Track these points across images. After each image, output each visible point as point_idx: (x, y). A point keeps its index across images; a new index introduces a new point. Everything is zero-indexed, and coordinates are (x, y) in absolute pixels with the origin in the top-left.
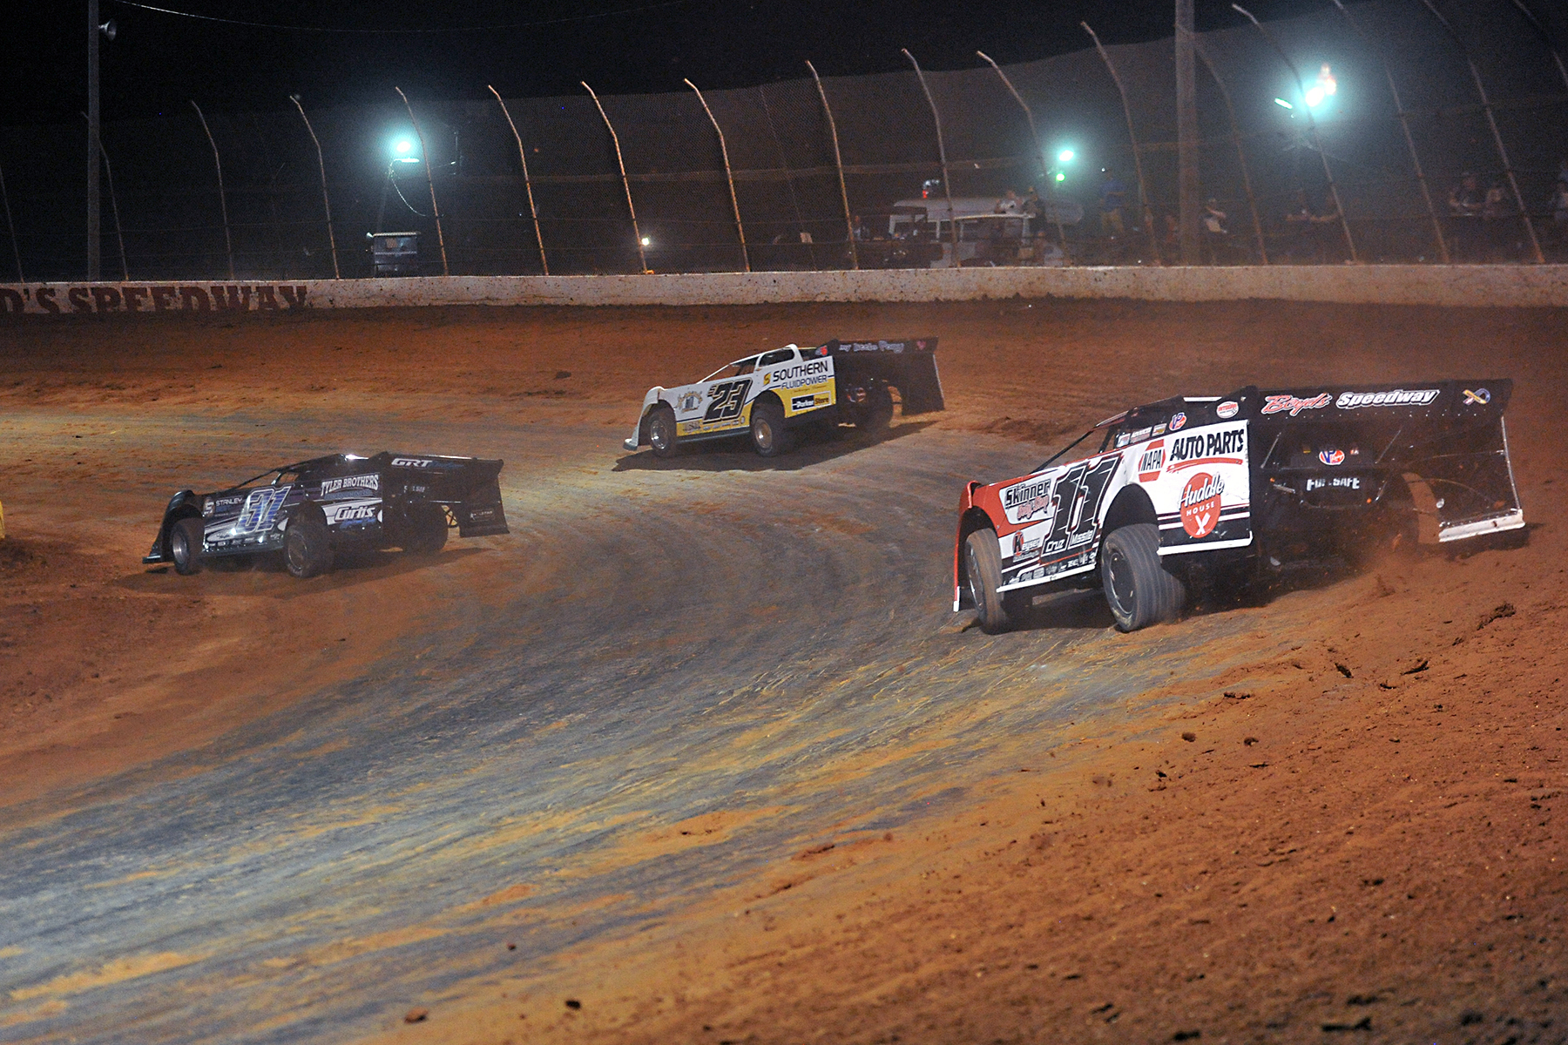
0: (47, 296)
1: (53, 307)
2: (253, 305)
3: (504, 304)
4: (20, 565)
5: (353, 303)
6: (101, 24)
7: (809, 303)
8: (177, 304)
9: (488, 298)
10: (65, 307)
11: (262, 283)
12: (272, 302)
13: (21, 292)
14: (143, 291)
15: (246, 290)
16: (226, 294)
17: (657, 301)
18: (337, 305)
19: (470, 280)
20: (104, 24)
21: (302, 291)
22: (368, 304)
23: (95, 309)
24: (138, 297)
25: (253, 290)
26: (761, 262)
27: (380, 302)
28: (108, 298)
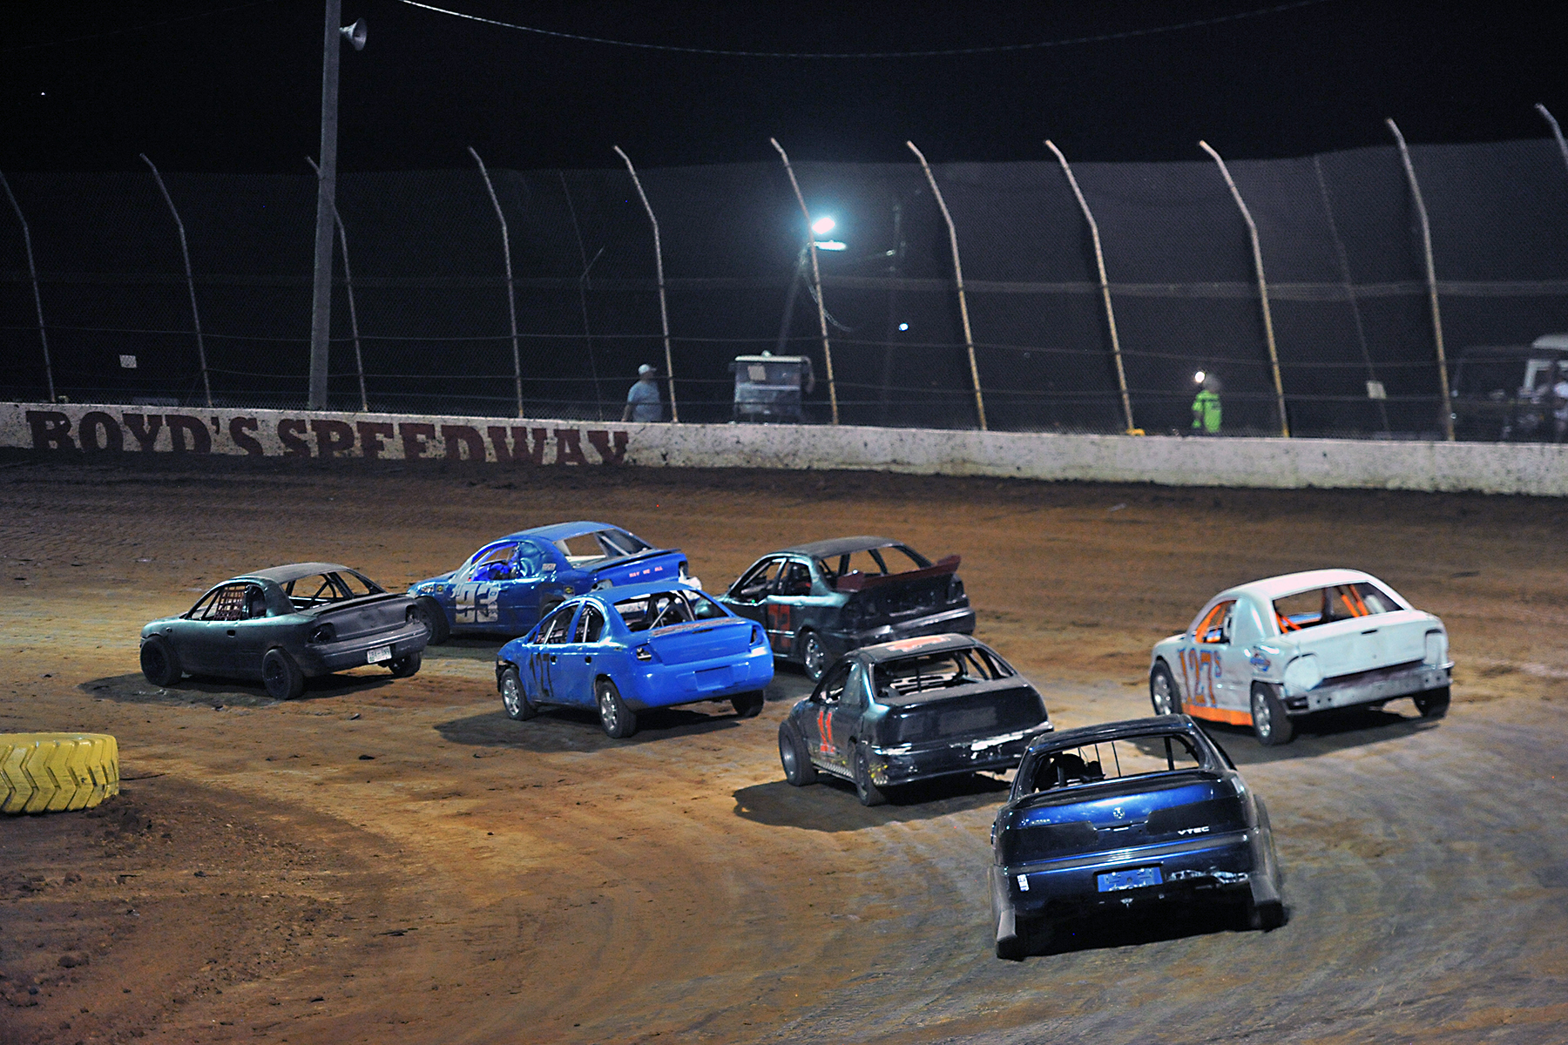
0: (245, 430)
1: (253, 445)
2: (550, 455)
3: (920, 471)
4: (130, 838)
5: (696, 460)
6: (343, 26)
7: (1376, 490)
8: (436, 449)
9: (894, 461)
10: (272, 446)
11: (562, 424)
12: (577, 453)
13: (207, 422)
14: (387, 429)
15: (540, 434)
16: (510, 440)
17: (1146, 478)
18: (673, 463)
19: (869, 433)
20: (349, 25)
21: (622, 438)
22: (719, 462)
23: (315, 452)
24: (380, 437)
25: (550, 434)
26: (1307, 424)
27: (734, 460)
28: (335, 436)
